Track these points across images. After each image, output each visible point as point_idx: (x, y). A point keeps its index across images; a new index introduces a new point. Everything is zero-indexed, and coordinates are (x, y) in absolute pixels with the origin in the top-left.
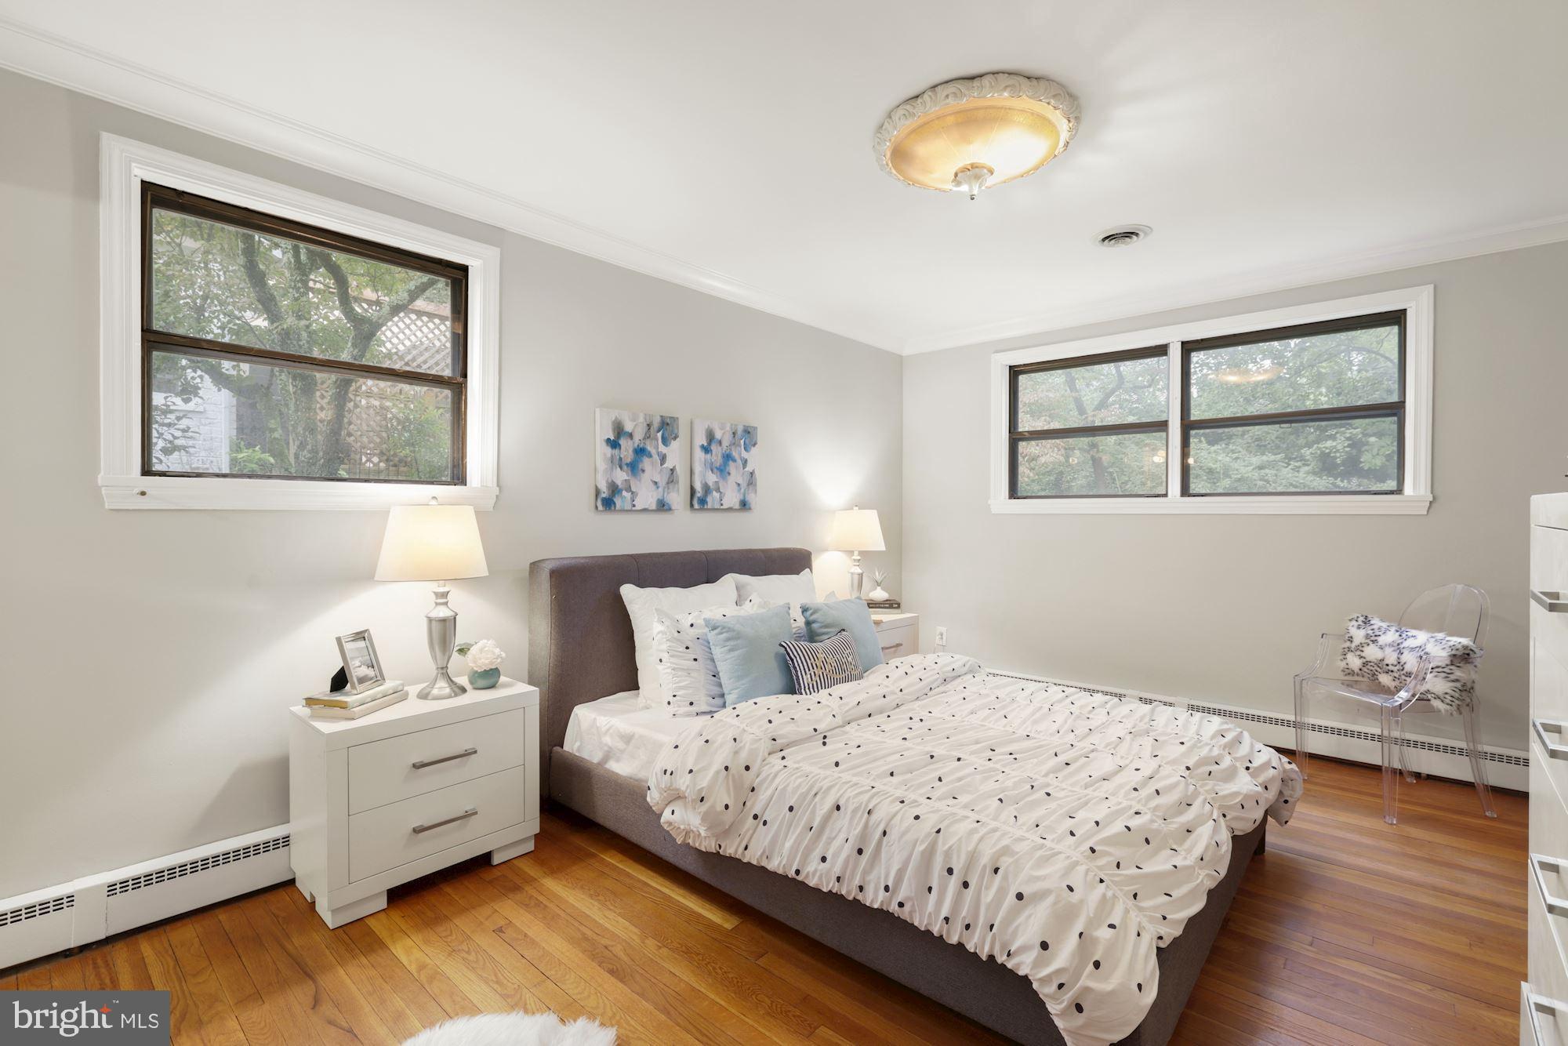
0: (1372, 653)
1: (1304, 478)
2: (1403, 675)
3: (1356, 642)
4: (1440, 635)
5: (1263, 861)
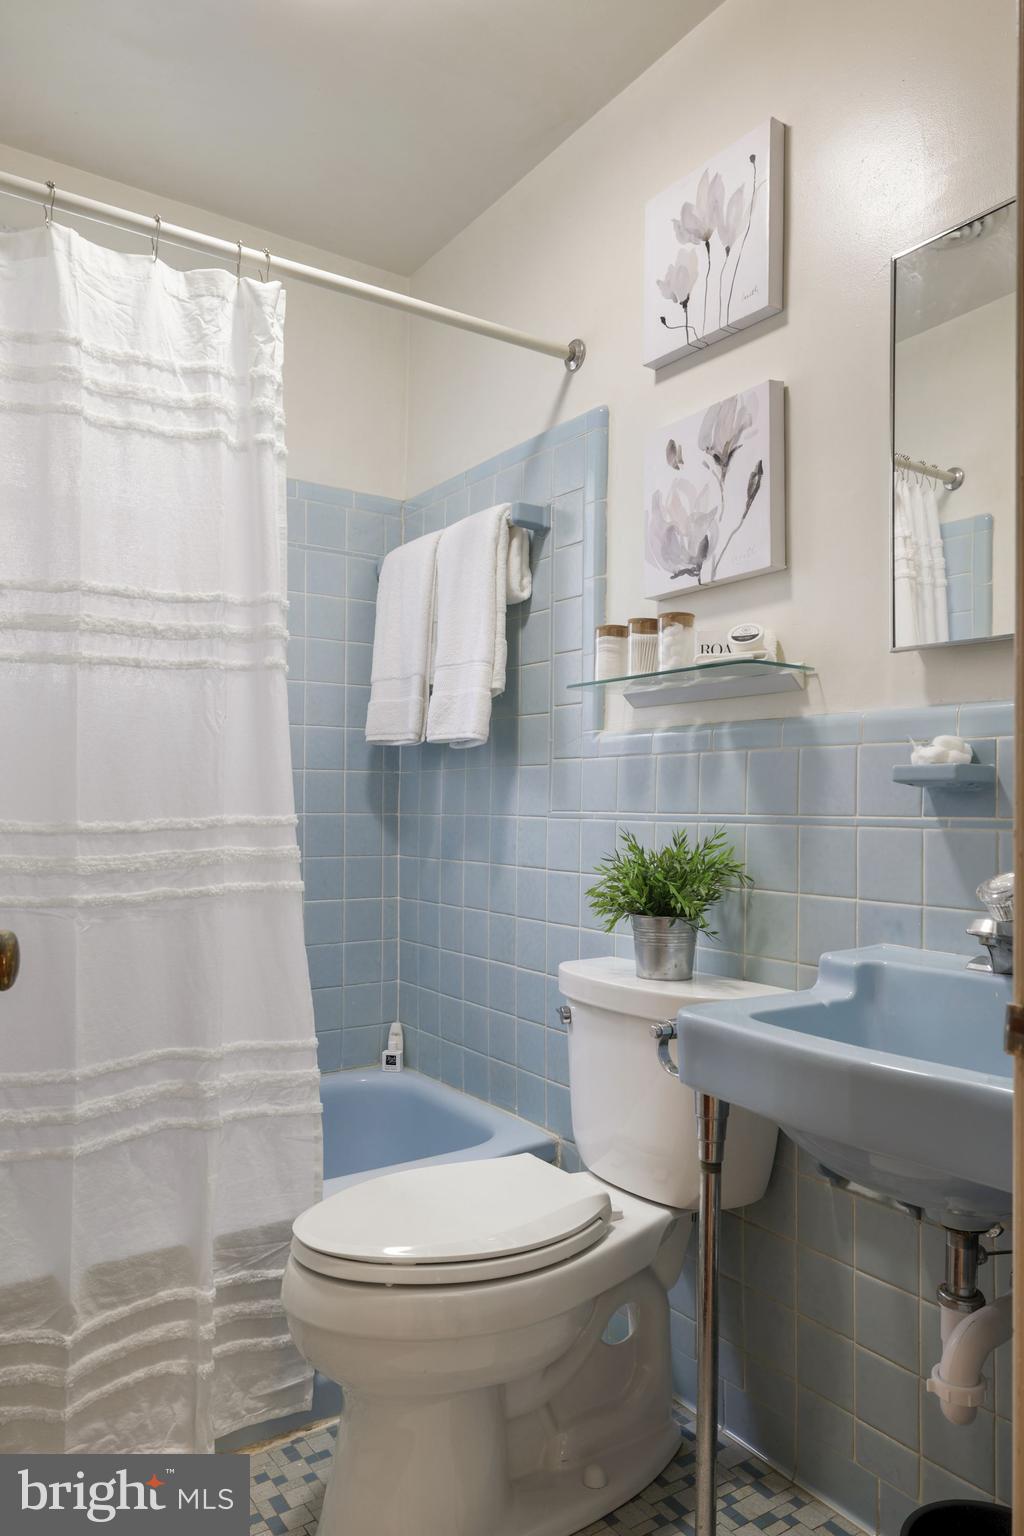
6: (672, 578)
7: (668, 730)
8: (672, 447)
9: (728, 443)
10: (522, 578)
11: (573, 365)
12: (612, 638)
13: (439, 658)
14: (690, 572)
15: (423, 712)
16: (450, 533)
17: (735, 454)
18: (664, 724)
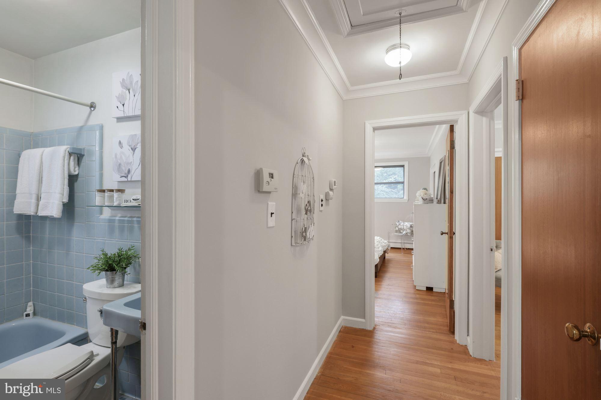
0: (400, 227)
1: (384, 189)
2: (404, 230)
3: (397, 225)
4: (409, 223)
5: (385, 259)
6: (120, 177)
7: (120, 217)
8: (120, 142)
9: (134, 146)
10: (75, 168)
11: (92, 109)
12: (101, 193)
13: (43, 189)
14: (125, 177)
15: (38, 205)
16: (47, 150)
17: (137, 149)
18: (119, 215)
